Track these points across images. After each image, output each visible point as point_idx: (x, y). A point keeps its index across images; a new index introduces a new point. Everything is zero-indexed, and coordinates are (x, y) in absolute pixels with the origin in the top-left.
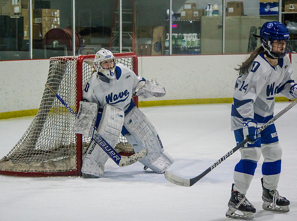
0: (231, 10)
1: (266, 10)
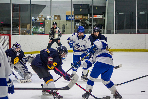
0: (56, 18)
1: (69, 18)
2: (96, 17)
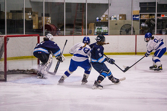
2: (164, 17)
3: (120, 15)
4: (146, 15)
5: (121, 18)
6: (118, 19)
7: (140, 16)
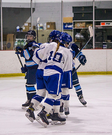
2: (104, 25)
3: (48, 24)
4: (82, 22)
5: (49, 27)
6: (45, 28)
7: (74, 25)
